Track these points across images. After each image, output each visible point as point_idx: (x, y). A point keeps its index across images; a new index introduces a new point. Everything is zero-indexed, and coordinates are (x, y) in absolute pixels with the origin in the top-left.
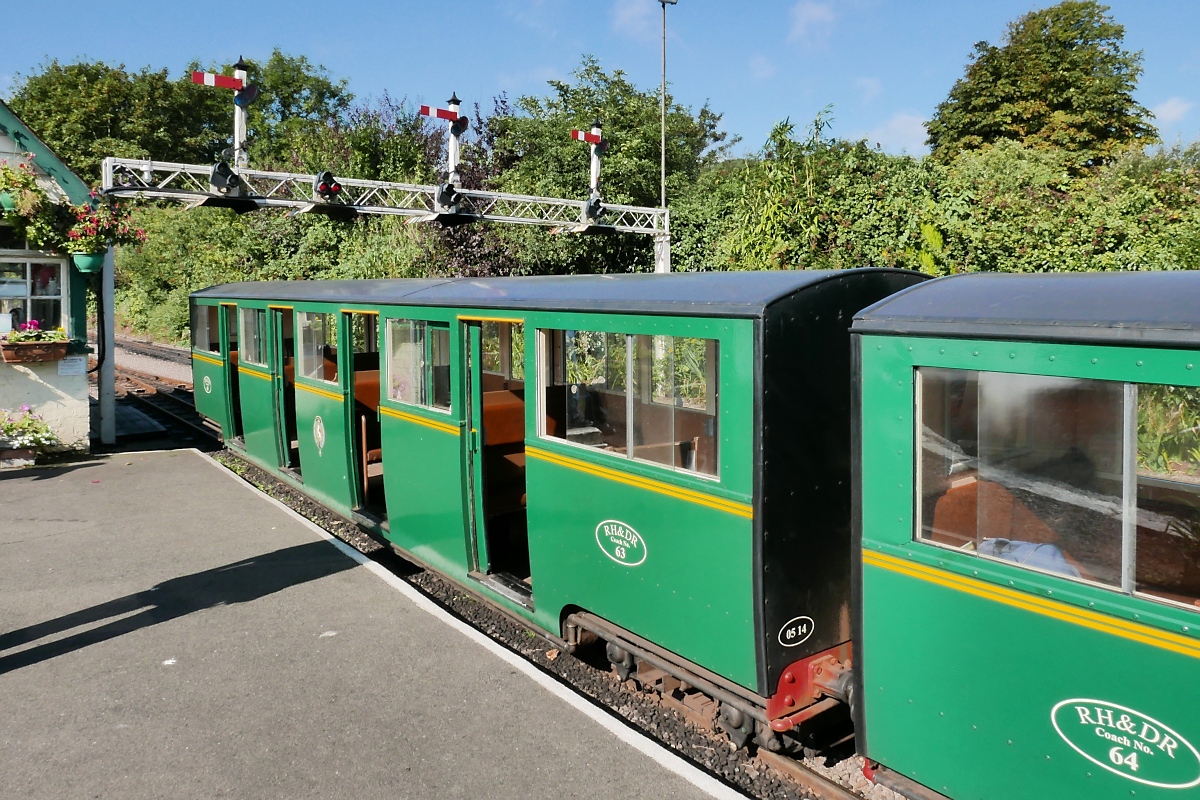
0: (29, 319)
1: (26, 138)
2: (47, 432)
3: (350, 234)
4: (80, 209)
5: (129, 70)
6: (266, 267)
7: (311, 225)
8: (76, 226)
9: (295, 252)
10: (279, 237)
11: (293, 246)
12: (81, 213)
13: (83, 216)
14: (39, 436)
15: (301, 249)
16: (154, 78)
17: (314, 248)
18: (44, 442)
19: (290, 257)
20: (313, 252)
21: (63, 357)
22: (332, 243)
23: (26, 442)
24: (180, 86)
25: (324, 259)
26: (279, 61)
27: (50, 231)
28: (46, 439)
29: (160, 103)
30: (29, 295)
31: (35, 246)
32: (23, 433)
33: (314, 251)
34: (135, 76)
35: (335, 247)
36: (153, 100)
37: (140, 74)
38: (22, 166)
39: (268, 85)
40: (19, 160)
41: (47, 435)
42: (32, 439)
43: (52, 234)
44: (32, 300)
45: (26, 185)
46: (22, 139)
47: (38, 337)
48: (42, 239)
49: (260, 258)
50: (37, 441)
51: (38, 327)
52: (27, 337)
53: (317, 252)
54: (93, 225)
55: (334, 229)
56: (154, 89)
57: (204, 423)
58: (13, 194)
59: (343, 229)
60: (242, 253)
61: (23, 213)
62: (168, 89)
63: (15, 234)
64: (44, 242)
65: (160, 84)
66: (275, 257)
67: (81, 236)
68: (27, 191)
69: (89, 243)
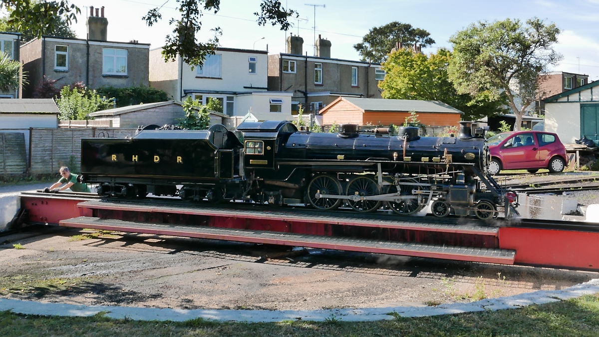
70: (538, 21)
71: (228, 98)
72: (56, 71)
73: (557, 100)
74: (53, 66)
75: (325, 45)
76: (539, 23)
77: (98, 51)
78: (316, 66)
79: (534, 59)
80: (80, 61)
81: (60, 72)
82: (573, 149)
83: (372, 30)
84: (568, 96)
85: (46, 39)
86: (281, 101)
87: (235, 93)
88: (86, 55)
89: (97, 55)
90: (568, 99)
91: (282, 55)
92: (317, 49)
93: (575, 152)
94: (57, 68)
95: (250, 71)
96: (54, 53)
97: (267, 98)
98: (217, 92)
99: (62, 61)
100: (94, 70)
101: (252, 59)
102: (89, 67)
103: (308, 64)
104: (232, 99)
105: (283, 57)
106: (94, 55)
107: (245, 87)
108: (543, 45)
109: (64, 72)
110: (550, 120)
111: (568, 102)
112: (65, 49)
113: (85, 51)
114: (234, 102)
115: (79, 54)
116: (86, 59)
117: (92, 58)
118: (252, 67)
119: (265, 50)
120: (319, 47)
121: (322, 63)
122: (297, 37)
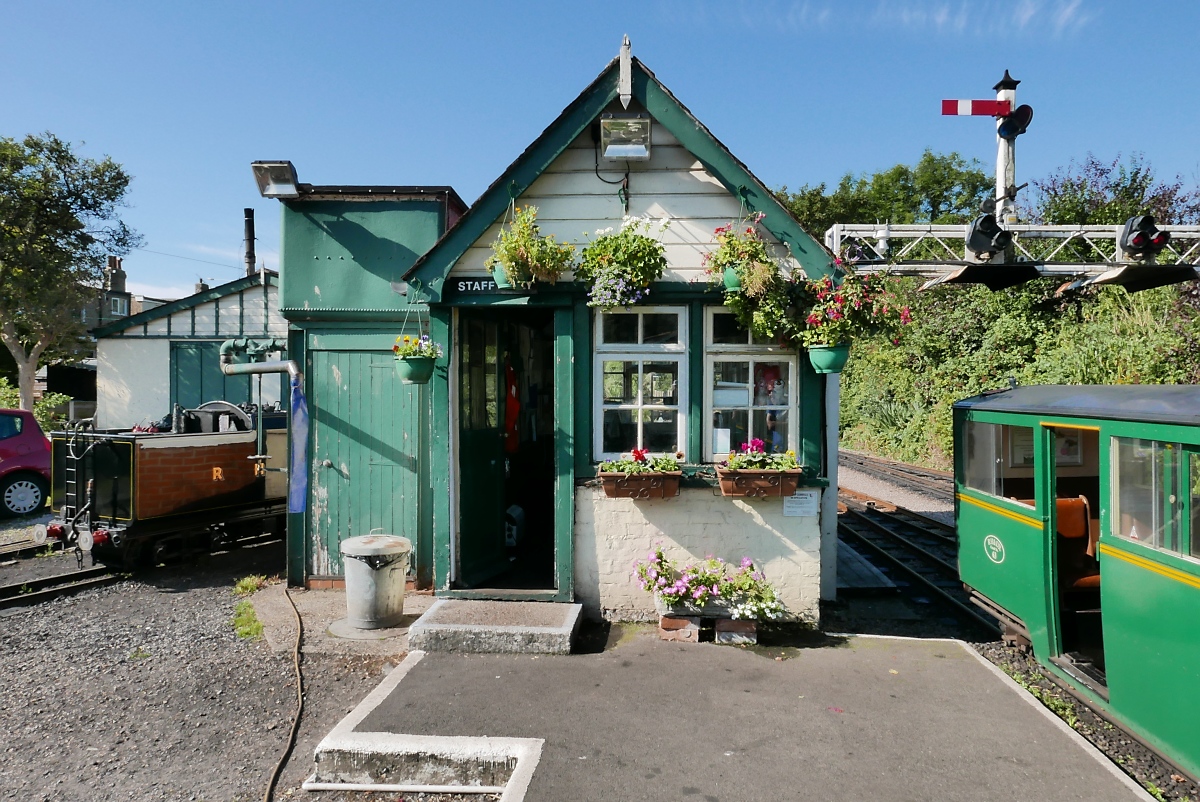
0: (750, 439)
1: (755, 195)
2: (773, 600)
3: (1048, 324)
4: (820, 284)
5: (789, 191)
6: (942, 366)
7: (999, 317)
8: (815, 307)
9: (976, 349)
10: (957, 332)
11: (974, 342)
12: (822, 289)
13: (824, 294)
14: (763, 605)
15: (986, 344)
16: (812, 195)
17: (1002, 343)
18: (769, 615)
19: (971, 354)
20: (999, 347)
21: (790, 492)
22: (1027, 336)
23: (748, 613)
24: (835, 198)
25: (1015, 355)
26: (930, 162)
27: (781, 317)
28: (772, 611)
29: (818, 215)
30: (751, 405)
31: (761, 339)
32: (744, 599)
33: (1004, 347)
34: (794, 196)
35: (1031, 341)
36: (812, 215)
37: (799, 193)
38: (749, 231)
39: (917, 187)
40: (745, 225)
41: (773, 606)
42: (755, 609)
43: (784, 321)
44: (754, 411)
45: (753, 256)
46: (749, 196)
47: (763, 464)
48: (771, 328)
49: (937, 356)
50: (761, 613)
51: (761, 448)
52: (750, 463)
53: (1006, 347)
54: (838, 305)
55: (1029, 320)
56: (812, 204)
57: (972, 599)
58: (739, 268)
59: (1040, 318)
60: (917, 352)
61: (751, 293)
62: (825, 202)
63: (738, 324)
64: (773, 332)
65: (818, 198)
66: (953, 355)
67: (822, 322)
68: (755, 263)
69: (833, 331)
73: (122, 332)
84: (146, 325)
90: (146, 331)
108: (94, 208)
111: (146, 337)
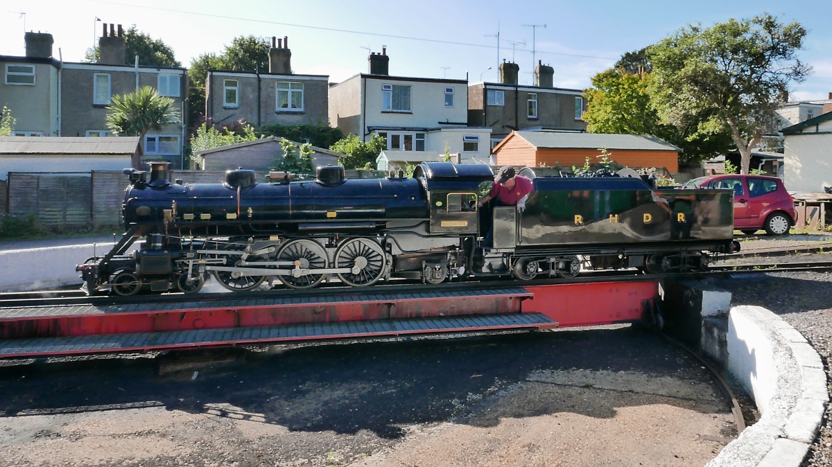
70: (770, 18)
71: (418, 136)
72: (225, 108)
73: (801, 130)
74: (222, 103)
75: (546, 73)
76: (772, 20)
77: (271, 85)
78: (530, 97)
79: (770, 75)
80: (251, 96)
81: (229, 109)
82: (815, 201)
83: (624, 55)
84: (817, 125)
85: (214, 74)
86: (477, 138)
87: (425, 130)
88: (257, 90)
89: (269, 89)
90: (817, 129)
91: (486, 84)
92: (537, 77)
93: (818, 204)
94: (226, 104)
95: (447, 103)
96: (222, 88)
97: (460, 135)
98: (404, 129)
99: (231, 96)
100: (266, 106)
101: (448, 90)
102: (261, 103)
103: (519, 94)
104: (422, 136)
105: (488, 87)
106: (266, 89)
107: (439, 123)
108: (784, 53)
109: (234, 109)
110: (790, 158)
111: (817, 133)
112: (234, 84)
113: (257, 85)
114: (425, 139)
115: (249, 89)
116: (257, 94)
117: (264, 93)
118: (449, 99)
119: (465, 79)
120: (538, 75)
121: (538, 93)
122: (511, 64)
